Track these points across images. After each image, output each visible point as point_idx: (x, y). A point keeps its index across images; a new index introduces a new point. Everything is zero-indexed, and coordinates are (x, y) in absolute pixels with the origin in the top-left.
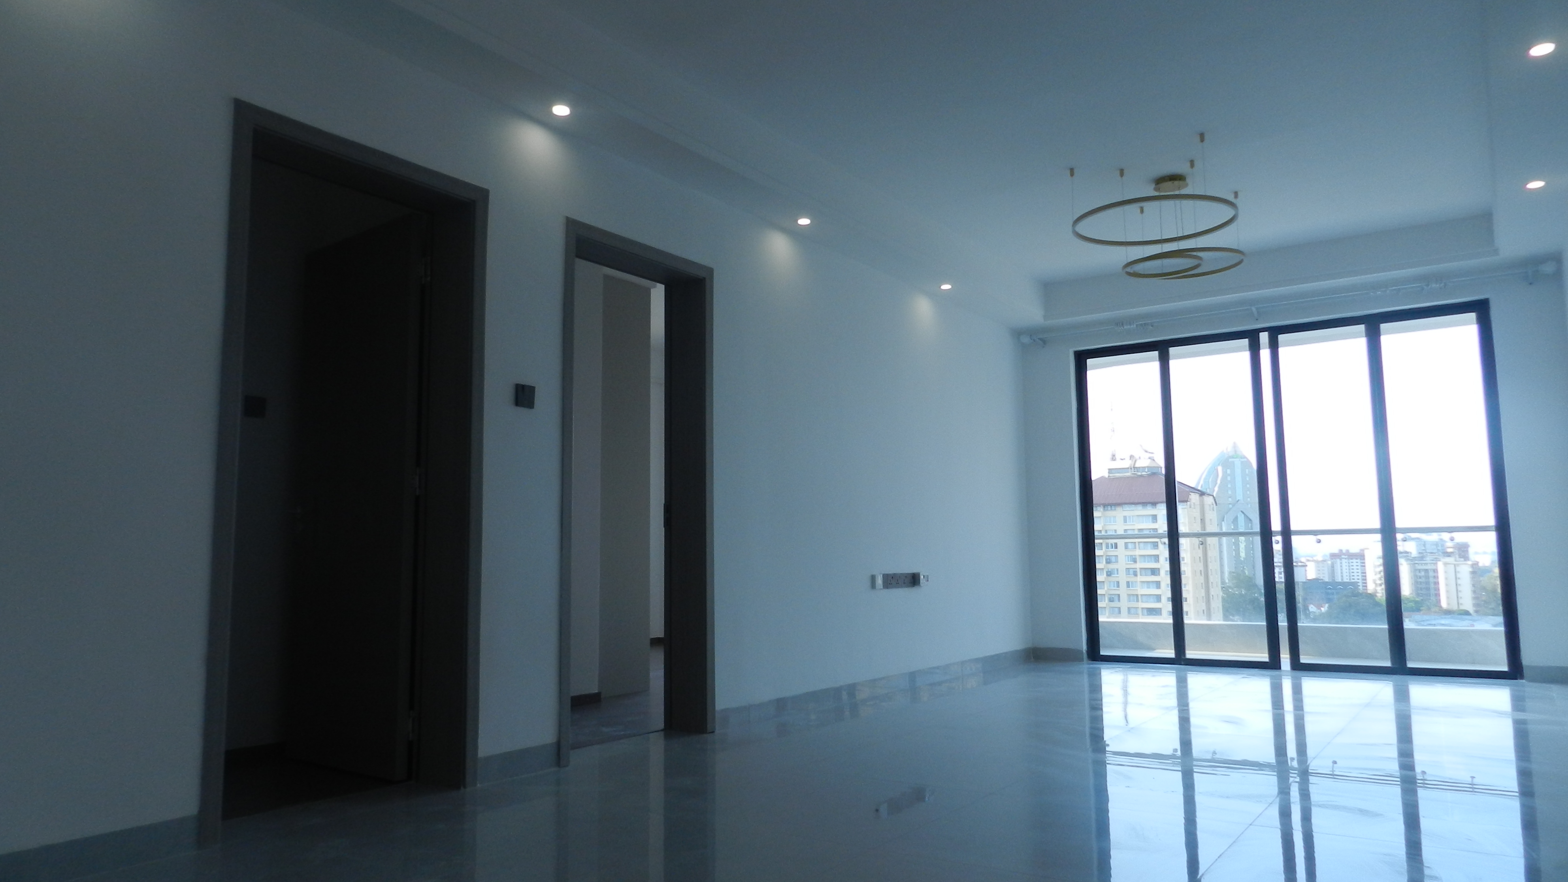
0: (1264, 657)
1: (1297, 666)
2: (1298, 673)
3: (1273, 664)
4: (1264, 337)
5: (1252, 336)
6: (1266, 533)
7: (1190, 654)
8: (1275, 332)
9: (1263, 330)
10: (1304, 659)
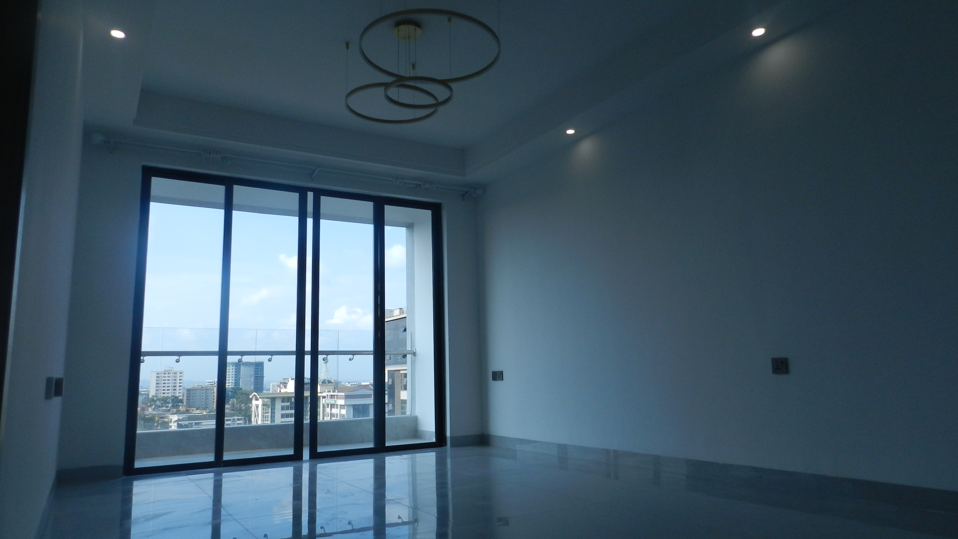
0: (290, 452)
1: (315, 456)
2: (314, 461)
3: (297, 457)
4: (310, 195)
5: (302, 192)
6: (300, 353)
7: (227, 456)
8: (319, 193)
9: (311, 189)
10: (320, 449)
